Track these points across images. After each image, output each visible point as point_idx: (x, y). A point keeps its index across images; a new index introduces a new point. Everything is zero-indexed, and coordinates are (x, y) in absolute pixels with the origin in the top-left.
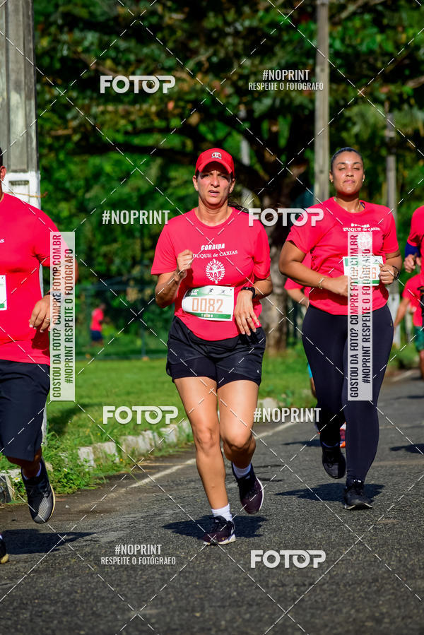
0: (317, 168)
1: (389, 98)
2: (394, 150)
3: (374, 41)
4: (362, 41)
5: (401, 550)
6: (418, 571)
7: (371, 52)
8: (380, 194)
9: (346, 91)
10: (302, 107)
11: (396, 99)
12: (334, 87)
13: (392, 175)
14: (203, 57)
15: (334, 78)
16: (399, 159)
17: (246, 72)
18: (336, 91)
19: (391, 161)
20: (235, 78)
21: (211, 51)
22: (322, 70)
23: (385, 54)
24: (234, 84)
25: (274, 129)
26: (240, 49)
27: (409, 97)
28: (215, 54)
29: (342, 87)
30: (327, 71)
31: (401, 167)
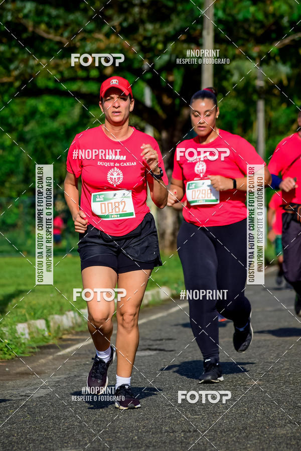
1: (259, 56)
3: (248, 11)
4: (239, 11)
5: (265, 405)
6: (278, 421)
7: (246, 20)
8: (252, 130)
9: (226, 50)
12: (217, 46)
14: (116, 22)
16: (267, 103)
17: (149, 34)
20: (140, 39)
21: (121, 18)
22: (208, 34)
23: (256, 21)
24: (140, 44)
25: (171, 78)
26: (144, 16)
27: (275, 55)
28: (125, 20)
29: (223, 46)
31: (268, 109)
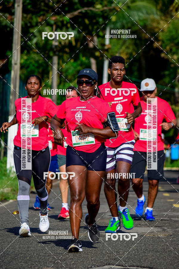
0: (13, 62)
1: (55, 23)
2: (57, 53)
8: (48, 78)
9: (31, 18)
10: (6, 26)
11: (60, 24)
12: (25, 15)
13: (55, 67)
15: (25, 10)
16: (60, 58)
18: (26, 17)
19: (55, 59)
22: (18, 6)
27: (67, 23)
29: (29, 16)
30: (21, 6)
31: (61, 62)
